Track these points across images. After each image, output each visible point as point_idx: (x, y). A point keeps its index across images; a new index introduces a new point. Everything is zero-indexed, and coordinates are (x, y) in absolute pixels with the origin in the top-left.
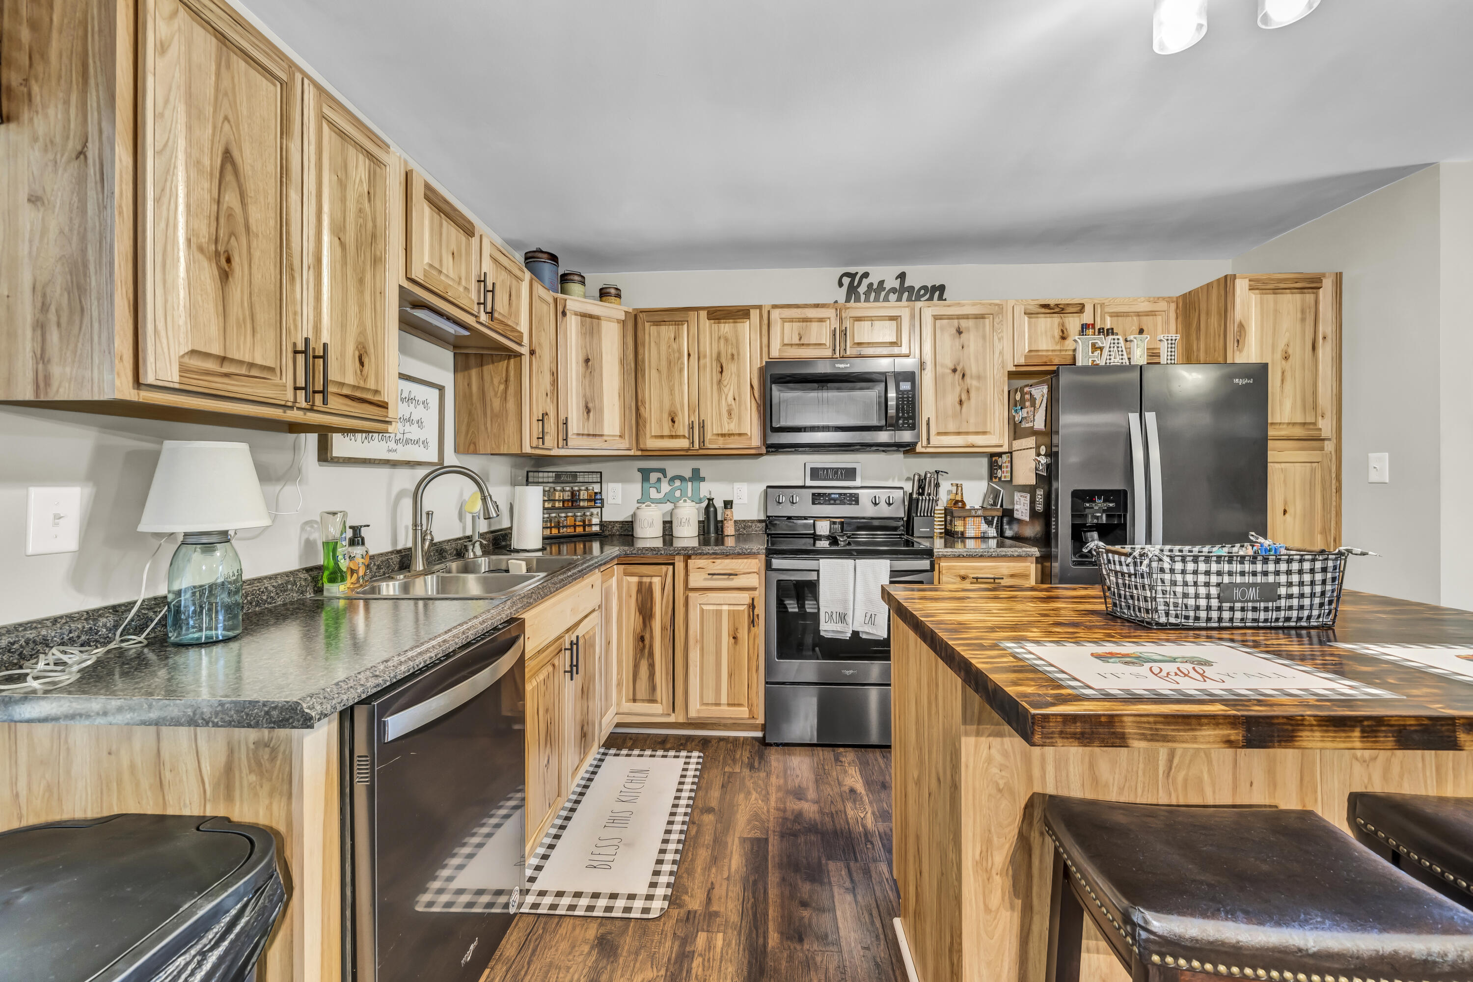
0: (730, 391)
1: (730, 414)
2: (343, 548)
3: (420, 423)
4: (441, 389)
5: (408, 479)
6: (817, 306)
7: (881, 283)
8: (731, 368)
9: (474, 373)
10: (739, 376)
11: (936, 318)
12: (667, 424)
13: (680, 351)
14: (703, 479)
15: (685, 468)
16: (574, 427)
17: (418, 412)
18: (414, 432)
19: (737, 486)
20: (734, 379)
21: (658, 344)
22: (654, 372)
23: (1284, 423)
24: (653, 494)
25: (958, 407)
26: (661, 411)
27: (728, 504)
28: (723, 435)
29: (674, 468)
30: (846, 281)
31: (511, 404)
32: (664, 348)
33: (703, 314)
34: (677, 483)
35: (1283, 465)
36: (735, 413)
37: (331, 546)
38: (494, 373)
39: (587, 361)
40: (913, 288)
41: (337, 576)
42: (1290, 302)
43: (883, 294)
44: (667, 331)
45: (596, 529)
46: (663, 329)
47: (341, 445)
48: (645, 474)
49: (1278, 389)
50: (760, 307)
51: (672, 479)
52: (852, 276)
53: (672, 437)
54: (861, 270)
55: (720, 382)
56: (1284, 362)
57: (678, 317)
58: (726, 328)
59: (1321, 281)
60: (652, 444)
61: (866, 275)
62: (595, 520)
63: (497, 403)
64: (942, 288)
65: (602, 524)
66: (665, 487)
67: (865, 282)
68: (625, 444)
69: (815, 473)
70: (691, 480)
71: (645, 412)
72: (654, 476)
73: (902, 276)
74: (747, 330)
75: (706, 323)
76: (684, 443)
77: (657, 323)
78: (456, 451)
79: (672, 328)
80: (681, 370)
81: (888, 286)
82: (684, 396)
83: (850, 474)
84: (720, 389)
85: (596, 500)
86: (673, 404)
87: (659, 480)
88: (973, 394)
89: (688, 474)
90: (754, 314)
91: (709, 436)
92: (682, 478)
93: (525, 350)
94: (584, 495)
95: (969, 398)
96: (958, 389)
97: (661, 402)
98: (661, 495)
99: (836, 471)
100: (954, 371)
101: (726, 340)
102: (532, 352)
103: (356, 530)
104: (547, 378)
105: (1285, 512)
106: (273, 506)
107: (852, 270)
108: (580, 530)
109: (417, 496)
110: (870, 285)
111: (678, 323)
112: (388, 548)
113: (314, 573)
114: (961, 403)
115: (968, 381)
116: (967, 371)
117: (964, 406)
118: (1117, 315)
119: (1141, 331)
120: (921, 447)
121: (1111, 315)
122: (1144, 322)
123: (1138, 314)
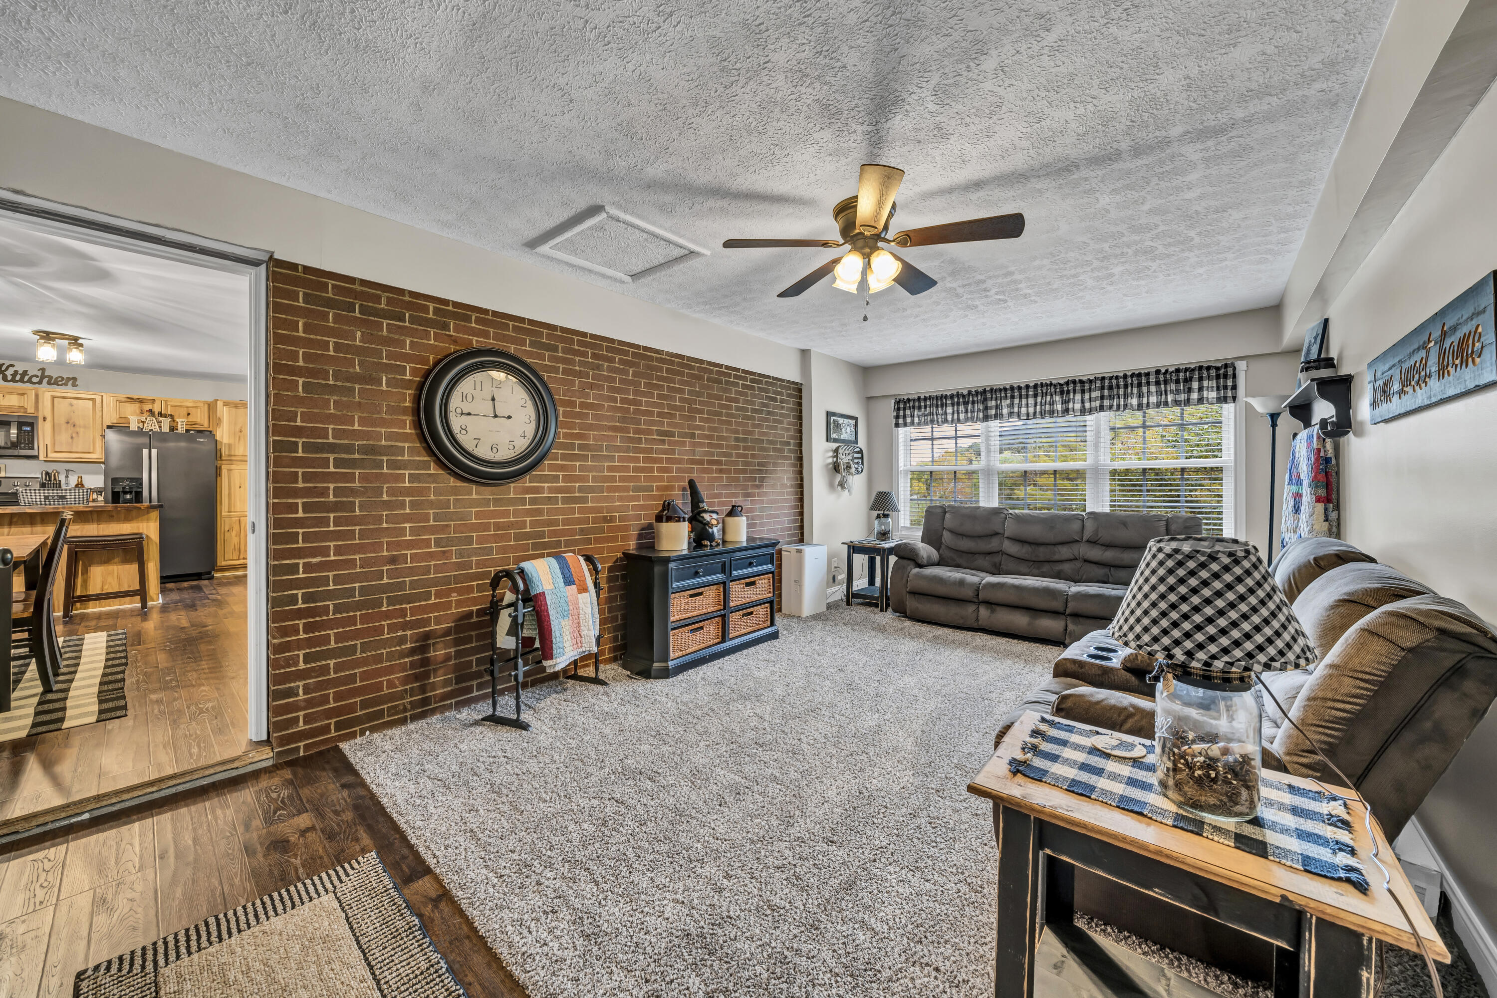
7: (25, 371)
11: (54, 397)
23: (240, 455)
25: (70, 440)
35: (239, 470)
40: (52, 378)
43: (27, 377)
49: (237, 443)
56: (240, 433)
64: (75, 379)
67: (12, 369)
73: (44, 371)
81: (30, 373)
88: (81, 435)
95: (78, 436)
96: (70, 432)
100: (68, 423)
105: (240, 487)
110: (16, 372)
114: (72, 438)
115: (78, 429)
116: (77, 423)
117: (75, 440)
118: (175, 406)
119: (189, 414)
120: (42, 457)
121: (172, 406)
122: (191, 411)
123: (187, 407)
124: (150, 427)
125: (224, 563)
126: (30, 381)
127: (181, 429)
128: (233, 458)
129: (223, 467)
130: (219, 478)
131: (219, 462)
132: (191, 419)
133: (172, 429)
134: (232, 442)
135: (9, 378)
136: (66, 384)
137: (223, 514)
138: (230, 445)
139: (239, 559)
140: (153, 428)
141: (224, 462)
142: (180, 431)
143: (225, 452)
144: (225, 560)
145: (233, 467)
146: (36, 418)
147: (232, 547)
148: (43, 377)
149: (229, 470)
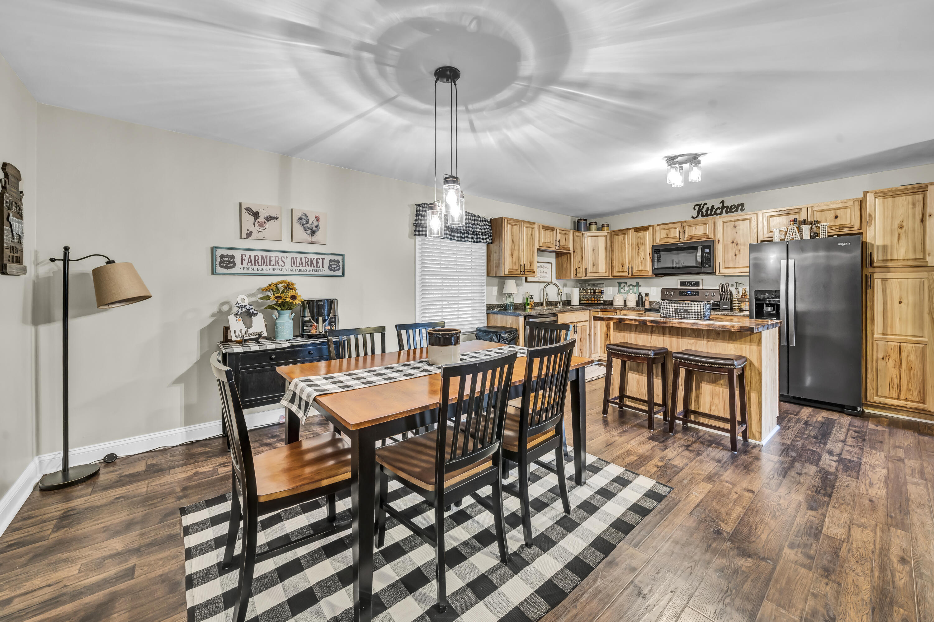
0: (642, 255)
1: (642, 264)
2: (529, 299)
3: (546, 272)
4: (551, 263)
5: (543, 285)
6: (674, 223)
7: (713, 206)
8: (642, 248)
9: (560, 258)
10: (645, 250)
11: (724, 222)
12: (621, 267)
13: (625, 243)
14: (640, 286)
15: (633, 282)
16: (589, 270)
17: (545, 270)
18: (545, 275)
19: (652, 288)
20: (643, 251)
21: (618, 241)
22: (617, 251)
23: (900, 260)
24: (622, 291)
25: (734, 257)
26: (619, 263)
27: (647, 295)
28: (639, 271)
29: (629, 282)
30: (697, 207)
31: (568, 266)
32: (620, 243)
33: (633, 230)
34: (631, 287)
35: (899, 280)
36: (643, 263)
37: (527, 299)
38: (565, 258)
39: (594, 250)
40: (728, 206)
41: (528, 305)
42: (904, 201)
43: (714, 210)
44: (621, 237)
45: (602, 302)
46: (620, 236)
47: (529, 279)
48: (620, 284)
49: (896, 243)
50: (653, 226)
51: (629, 286)
52: (700, 205)
53: (622, 272)
54: (703, 203)
55: (638, 253)
56: (900, 230)
57: (624, 232)
58: (641, 234)
59: (928, 187)
60: (616, 274)
61: (706, 204)
62: (602, 299)
63: (565, 266)
64: (742, 205)
65: (604, 301)
66: (627, 289)
67: (706, 207)
68: (607, 274)
69: (682, 284)
70: (635, 286)
71: (614, 265)
72: (623, 285)
73: (723, 202)
74: (648, 234)
75: (634, 233)
76: (626, 274)
77: (618, 235)
78: (556, 278)
79: (622, 236)
80: (625, 250)
81: (716, 207)
82: (627, 258)
83: (697, 284)
84: (638, 255)
85: (602, 292)
86: (623, 261)
87: (624, 286)
88: (741, 251)
89: (634, 284)
90: (651, 228)
91: (634, 271)
92: (632, 286)
93: (571, 251)
94: (597, 291)
95: (740, 253)
96: (734, 250)
97: (619, 261)
98: (625, 292)
99: (691, 283)
100: (733, 242)
101: (641, 238)
102: (574, 252)
103: (531, 296)
104: (580, 257)
105: (900, 302)
106: (518, 290)
107: (699, 203)
108: (596, 302)
109: (544, 289)
110: (708, 208)
111: (624, 234)
112: (539, 301)
113: (524, 304)
114: (736, 255)
115: (739, 247)
116: (739, 242)
117: (737, 256)
118: (822, 211)
119: (836, 217)
120: (717, 273)
121: (818, 211)
122: (839, 213)
123: (835, 209)
124: (791, 237)
125: (877, 399)
126: (716, 214)
127: (822, 234)
128: (890, 264)
129: (876, 276)
130: (869, 291)
131: (870, 270)
132: (839, 222)
133: (814, 235)
134: (888, 242)
135: (704, 214)
136: (737, 211)
137: (876, 336)
138: (885, 248)
139: (898, 399)
140: (794, 237)
141: (876, 270)
142: (821, 236)
143: (877, 256)
144: (877, 395)
145: (889, 275)
146: (713, 241)
147: (888, 381)
148: (723, 207)
149: (884, 280)
